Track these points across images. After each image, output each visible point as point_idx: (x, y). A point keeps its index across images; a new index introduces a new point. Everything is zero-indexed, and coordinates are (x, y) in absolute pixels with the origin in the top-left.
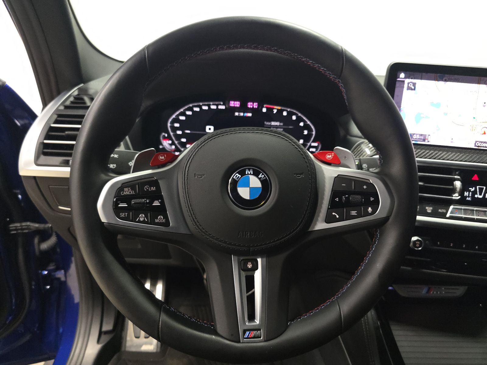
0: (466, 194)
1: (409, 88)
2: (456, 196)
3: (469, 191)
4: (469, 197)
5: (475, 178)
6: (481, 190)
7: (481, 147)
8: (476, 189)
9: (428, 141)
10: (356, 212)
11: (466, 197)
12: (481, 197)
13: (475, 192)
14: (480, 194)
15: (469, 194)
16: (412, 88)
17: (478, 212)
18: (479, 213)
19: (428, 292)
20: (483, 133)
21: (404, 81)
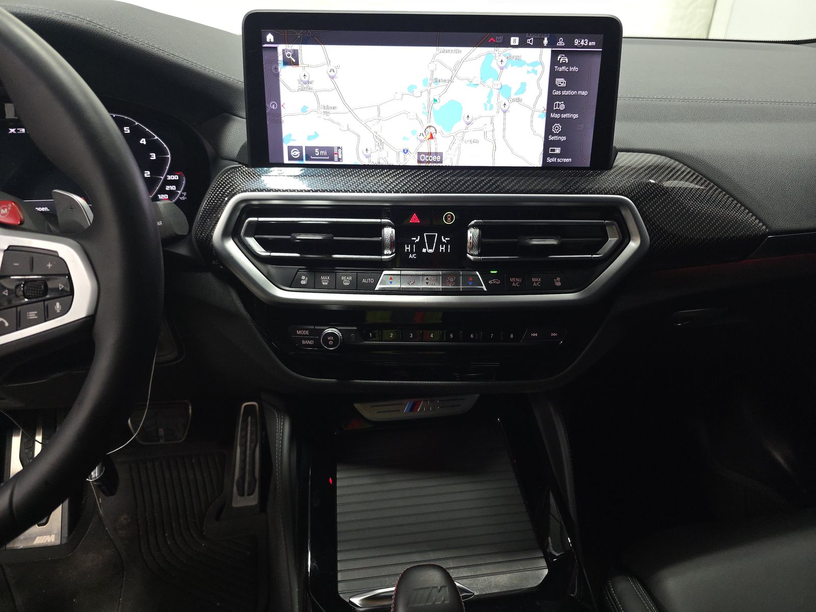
0: (407, 248)
1: (287, 62)
2: (388, 254)
3: (412, 243)
4: (412, 253)
5: (414, 219)
6: (431, 238)
7: (429, 162)
8: (422, 239)
9: (339, 160)
10: (36, 312)
11: (408, 253)
12: (431, 251)
13: (421, 245)
14: (430, 247)
15: (412, 248)
16: (292, 61)
17: (426, 277)
18: (427, 279)
19: (413, 408)
20: (429, 136)
21: (276, 48)
